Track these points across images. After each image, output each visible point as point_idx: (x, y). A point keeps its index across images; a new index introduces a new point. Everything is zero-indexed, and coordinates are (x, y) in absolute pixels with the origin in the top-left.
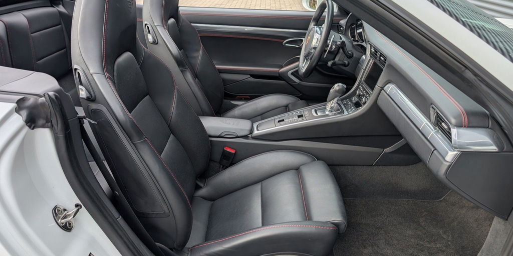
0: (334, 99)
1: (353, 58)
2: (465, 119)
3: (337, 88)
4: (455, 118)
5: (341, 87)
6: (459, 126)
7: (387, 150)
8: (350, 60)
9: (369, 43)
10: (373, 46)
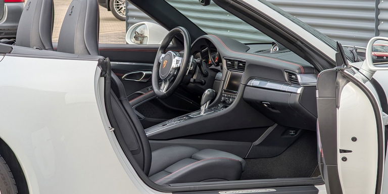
0: (206, 102)
1: (209, 77)
2: (303, 70)
3: (209, 93)
4: (298, 69)
5: (211, 91)
6: (300, 73)
8: (206, 79)
9: (225, 59)
10: (229, 60)
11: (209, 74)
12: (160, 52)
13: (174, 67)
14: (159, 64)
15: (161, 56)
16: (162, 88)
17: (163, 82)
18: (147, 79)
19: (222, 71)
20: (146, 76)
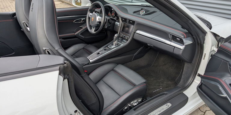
0: (116, 40)
2: (186, 36)
3: (117, 36)
7: (136, 54)
8: (110, 25)
9: (120, 17)
10: (123, 18)
11: (112, 23)
12: (89, 12)
13: (98, 21)
14: (89, 18)
15: (89, 14)
16: (92, 30)
17: (92, 27)
18: (84, 21)
19: (119, 22)
20: (83, 20)
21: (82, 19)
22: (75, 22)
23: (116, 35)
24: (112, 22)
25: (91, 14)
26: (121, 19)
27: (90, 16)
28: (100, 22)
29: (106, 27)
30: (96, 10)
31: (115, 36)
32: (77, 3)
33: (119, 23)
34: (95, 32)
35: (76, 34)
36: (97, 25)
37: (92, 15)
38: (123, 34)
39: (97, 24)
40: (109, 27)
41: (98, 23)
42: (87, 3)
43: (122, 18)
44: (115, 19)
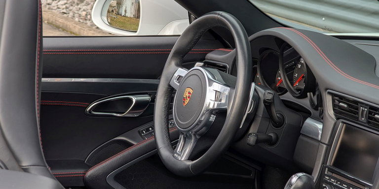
5: (304, 180)
8: (279, 131)
9: (329, 93)
10: (342, 99)
11: (286, 121)
12: (173, 63)
13: (211, 107)
14: (171, 91)
15: (174, 72)
16: (179, 149)
17: (182, 137)
18: (141, 111)
19: (320, 118)
20: (139, 105)
21: (134, 99)
22: (96, 109)
23: (294, 179)
24: (290, 117)
25: (182, 72)
26: (334, 106)
27: (175, 83)
28: (221, 113)
29: (252, 139)
30: (213, 56)
31: (291, 185)
32: (114, 15)
33: (320, 126)
34: (190, 163)
35: (90, 173)
36: (205, 125)
37: (187, 76)
38: (338, 180)
39: (207, 124)
40: (270, 142)
41: (213, 118)
42: (170, 19)
43: (338, 98)
44: (305, 103)
